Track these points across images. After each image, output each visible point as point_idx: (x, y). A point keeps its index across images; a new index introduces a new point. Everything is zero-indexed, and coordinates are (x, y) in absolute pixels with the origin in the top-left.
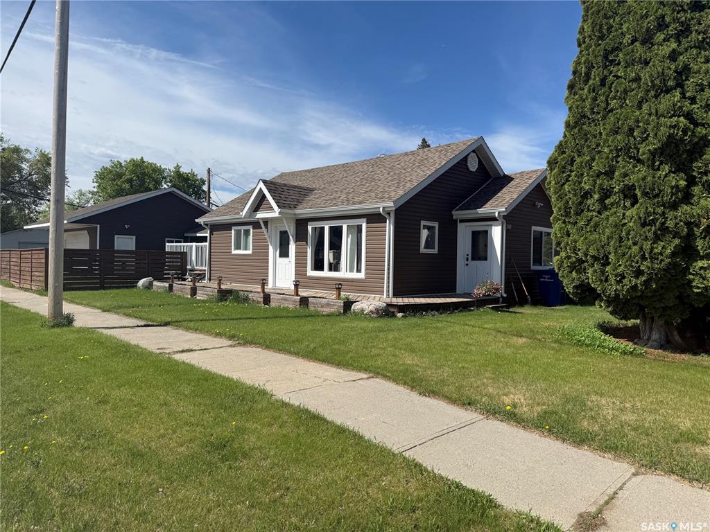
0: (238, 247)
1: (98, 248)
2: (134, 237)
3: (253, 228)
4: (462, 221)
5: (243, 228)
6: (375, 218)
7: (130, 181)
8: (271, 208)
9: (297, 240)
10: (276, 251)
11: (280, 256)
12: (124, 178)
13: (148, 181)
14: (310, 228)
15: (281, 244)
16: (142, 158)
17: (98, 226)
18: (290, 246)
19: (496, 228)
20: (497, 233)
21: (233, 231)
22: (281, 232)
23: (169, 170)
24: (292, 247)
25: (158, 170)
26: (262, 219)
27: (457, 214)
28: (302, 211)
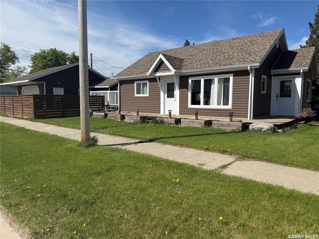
0: (138, 92)
1: (45, 94)
2: (63, 89)
3: (149, 82)
4: (275, 75)
5: (142, 82)
6: (241, 73)
7: (51, 60)
8: (168, 70)
9: (180, 88)
10: (165, 95)
11: (168, 97)
12: (48, 59)
13: (60, 60)
14: (190, 81)
15: (168, 91)
16: (55, 49)
17: (45, 83)
18: (175, 92)
19: (298, 79)
20: (299, 82)
21: (135, 84)
22: (168, 83)
23: (69, 55)
24: (177, 92)
25: (64, 55)
26: (158, 76)
27: (273, 72)
28: (185, 71)
